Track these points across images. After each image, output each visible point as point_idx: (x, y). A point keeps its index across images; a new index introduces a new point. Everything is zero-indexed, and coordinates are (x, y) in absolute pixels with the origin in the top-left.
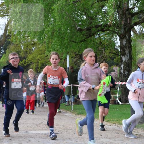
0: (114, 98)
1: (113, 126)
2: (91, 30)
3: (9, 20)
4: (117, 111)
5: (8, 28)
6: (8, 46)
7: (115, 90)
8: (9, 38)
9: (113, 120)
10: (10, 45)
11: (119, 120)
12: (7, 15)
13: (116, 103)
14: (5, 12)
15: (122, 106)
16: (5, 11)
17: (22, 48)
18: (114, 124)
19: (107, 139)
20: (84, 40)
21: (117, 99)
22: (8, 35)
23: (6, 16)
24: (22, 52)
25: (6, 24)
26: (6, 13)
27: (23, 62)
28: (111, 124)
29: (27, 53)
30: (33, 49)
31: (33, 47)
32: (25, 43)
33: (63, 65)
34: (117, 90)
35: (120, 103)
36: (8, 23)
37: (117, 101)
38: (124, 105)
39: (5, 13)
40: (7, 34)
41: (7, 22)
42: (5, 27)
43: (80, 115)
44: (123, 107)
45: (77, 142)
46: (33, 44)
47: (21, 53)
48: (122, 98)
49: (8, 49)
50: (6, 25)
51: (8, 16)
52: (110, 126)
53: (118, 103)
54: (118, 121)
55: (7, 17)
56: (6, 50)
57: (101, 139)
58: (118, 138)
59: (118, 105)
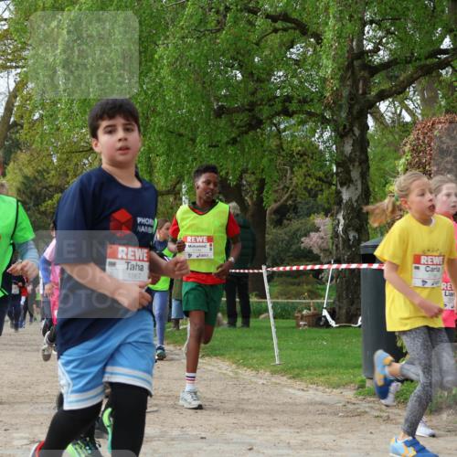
0: (315, 309)
1: (311, 392)
2: (253, 110)
3: (19, 79)
4: (324, 346)
5: (17, 104)
6: (13, 156)
7: (319, 286)
8: (17, 132)
9: (310, 374)
10: (19, 152)
11: (328, 374)
12: (14, 64)
13: (322, 323)
14: (10, 57)
15: (340, 333)
16: (10, 54)
17: (55, 161)
18: (314, 386)
19: (292, 430)
20: (234, 142)
21: (325, 313)
22: (15, 122)
23: (11, 67)
24: (53, 172)
25: (11, 90)
26: (12, 61)
27: (55, 200)
28: (303, 385)
29: (67, 176)
30: (85, 164)
31: (87, 159)
32: (63, 145)
33: (170, 211)
34: (324, 284)
35: (333, 323)
36: (16, 89)
37: (325, 317)
38: (343, 329)
39: (8, 59)
40: (12, 119)
41: (12, 86)
42: (6, 99)
43: (214, 359)
44: (341, 335)
45: (202, 438)
46: (86, 149)
47: (50, 175)
48: (337, 310)
49: (11, 164)
50: (9, 93)
51: (16, 67)
52: (303, 390)
53: (327, 325)
54: (327, 377)
55: (14, 72)
56: (8, 164)
57: (272, 429)
58: (323, 425)
59: (327, 330)
